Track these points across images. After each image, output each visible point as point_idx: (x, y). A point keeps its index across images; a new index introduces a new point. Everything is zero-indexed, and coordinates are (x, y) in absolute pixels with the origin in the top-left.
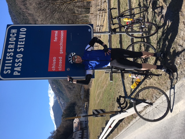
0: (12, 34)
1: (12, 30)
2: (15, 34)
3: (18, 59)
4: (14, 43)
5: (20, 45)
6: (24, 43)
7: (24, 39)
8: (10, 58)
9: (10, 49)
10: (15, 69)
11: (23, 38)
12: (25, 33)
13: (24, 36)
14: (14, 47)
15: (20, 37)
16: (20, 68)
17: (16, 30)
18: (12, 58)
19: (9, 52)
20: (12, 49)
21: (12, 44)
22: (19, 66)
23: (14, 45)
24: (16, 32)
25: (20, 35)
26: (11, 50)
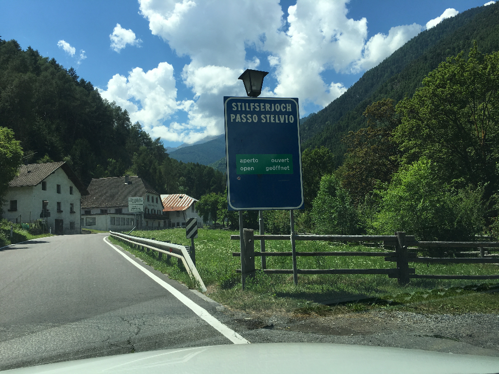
0: (285, 106)
1: (290, 105)
2: (285, 109)
3: (252, 117)
4: (273, 110)
5: (270, 118)
6: (272, 121)
7: (279, 122)
8: (252, 107)
9: (264, 106)
10: (238, 116)
11: (279, 120)
12: (287, 122)
13: (282, 121)
14: (267, 110)
15: (280, 116)
16: (240, 121)
17: (290, 110)
18: (252, 110)
19: (259, 106)
20: (265, 108)
21: (271, 108)
22: (242, 119)
23: (269, 110)
24: (288, 110)
25: (283, 116)
26: (262, 107)
